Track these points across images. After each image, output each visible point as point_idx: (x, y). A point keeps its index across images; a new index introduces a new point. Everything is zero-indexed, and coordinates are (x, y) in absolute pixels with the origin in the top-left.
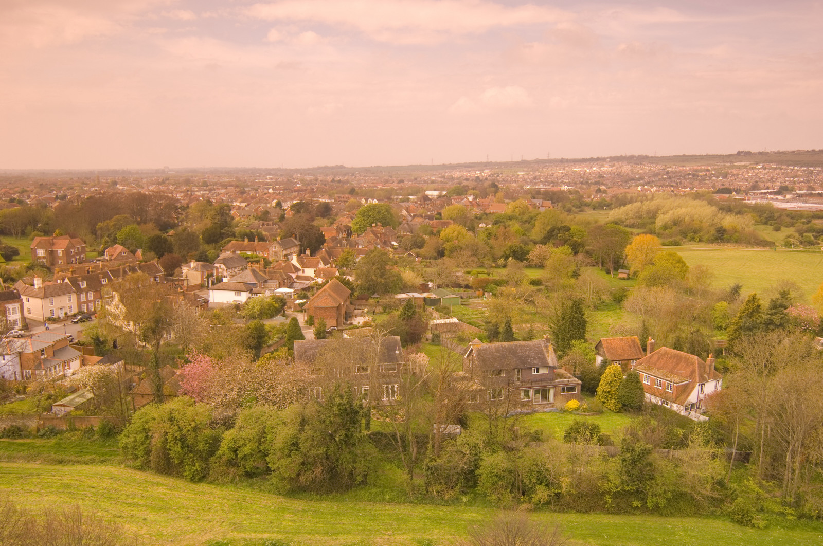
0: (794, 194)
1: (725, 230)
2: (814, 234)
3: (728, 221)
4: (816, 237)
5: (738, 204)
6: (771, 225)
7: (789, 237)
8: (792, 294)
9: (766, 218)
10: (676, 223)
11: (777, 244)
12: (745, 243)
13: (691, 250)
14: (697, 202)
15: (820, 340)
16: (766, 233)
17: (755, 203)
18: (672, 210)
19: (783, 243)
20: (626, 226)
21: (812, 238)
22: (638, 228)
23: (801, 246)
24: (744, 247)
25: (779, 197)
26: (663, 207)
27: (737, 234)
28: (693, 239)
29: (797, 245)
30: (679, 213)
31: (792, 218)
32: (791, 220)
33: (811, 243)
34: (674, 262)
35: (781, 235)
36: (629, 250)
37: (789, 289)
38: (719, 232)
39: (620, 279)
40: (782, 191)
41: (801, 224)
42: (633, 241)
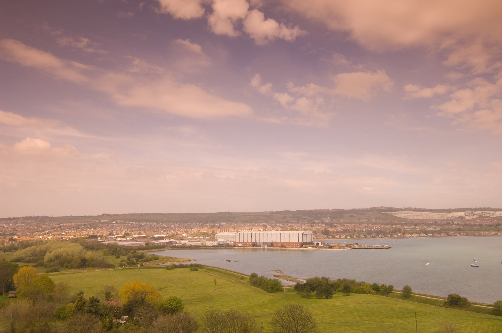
0: (131, 238)
1: (86, 260)
2: (136, 258)
3: (89, 254)
4: (136, 260)
5: (98, 244)
6: (115, 255)
7: (122, 261)
8: (112, 294)
9: (113, 252)
10: (57, 257)
11: (115, 265)
12: (98, 267)
13: (65, 274)
14: (73, 244)
15: (124, 317)
16: (111, 259)
17: (108, 243)
18: (55, 249)
19: (119, 265)
20: (25, 262)
21: (135, 261)
22: (33, 262)
23: (129, 266)
24: (98, 269)
25: (124, 239)
26: (50, 248)
27: (93, 262)
28: (67, 267)
29: (126, 266)
30: (59, 251)
31: (126, 251)
32: (126, 252)
33: (134, 264)
34: (46, 282)
35: (119, 260)
36: (15, 277)
37: (110, 291)
38: (83, 262)
39: (10, 297)
40: (126, 236)
41: (130, 254)
42: (19, 271)
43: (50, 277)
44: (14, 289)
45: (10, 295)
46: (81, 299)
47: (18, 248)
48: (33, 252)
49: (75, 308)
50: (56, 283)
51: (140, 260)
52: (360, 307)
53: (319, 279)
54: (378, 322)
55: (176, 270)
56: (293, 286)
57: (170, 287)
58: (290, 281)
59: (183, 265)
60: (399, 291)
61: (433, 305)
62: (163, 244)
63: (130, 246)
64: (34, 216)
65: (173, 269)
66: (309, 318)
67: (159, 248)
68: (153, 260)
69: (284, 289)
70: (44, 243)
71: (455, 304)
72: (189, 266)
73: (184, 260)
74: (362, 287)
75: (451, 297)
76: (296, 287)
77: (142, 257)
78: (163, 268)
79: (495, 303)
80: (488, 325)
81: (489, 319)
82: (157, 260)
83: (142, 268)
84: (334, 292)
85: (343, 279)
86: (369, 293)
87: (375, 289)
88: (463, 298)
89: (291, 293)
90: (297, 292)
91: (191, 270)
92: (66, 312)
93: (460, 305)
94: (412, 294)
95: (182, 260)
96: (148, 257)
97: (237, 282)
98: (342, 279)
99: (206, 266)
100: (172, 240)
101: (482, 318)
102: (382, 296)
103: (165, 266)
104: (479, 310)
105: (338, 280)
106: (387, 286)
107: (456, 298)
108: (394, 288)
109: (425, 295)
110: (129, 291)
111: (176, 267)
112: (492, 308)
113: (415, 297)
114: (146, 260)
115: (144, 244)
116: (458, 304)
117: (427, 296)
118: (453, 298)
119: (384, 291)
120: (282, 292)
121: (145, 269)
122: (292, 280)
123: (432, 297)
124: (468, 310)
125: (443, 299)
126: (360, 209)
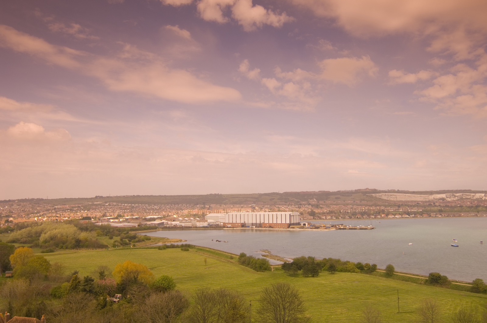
0: (124, 219)
1: (80, 241)
2: (129, 239)
3: (83, 235)
4: (130, 241)
5: (92, 225)
6: (108, 236)
7: (115, 242)
8: (106, 273)
9: (106, 232)
10: (52, 238)
11: (108, 246)
12: (92, 247)
13: (60, 254)
14: (68, 225)
15: (118, 295)
16: (105, 240)
17: (102, 225)
18: (50, 230)
19: (112, 245)
20: (21, 243)
21: (128, 241)
22: (29, 243)
23: (122, 246)
24: (92, 250)
25: (117, 220)
26: (45, 229)
27: (87, 243)
28: (62, 247)
29: (119, 246)
30: (54, 233)
31: (119, 231)
32: (119, 233)
33: (126, 244)
34: (42, 262)
35: (112, 241)
36: (12, 258)
37: (104, 270)
38: (77, 242)
39: (7, 277)
40: (118, 217)
41: (123, 235)
42: (15, 251)
43: (45, 257)
44: (10, 269)
45: (7, 275)
46: (76, 278)
47: (14, 229)
48: (29, 234)
49: (70, 287)
50: (51, 263)
51: (133, 240)
52: (345, 285)
53: (306, 258)
54: (362, 299)
55: (167, 250)
56: (280, 265)
57: (161, 267)
58: (278, 260)
59: (174, 245)
60: (382, 270)
61: (414, 283)
62: (155, 225)
63: (123, 228)
64: (29, 198)
65: (164, 249)
66: (295, 296)
67: (150, 229)
68: (146, 241)
69: (272, 268)
70: (39, 224)
71: (436, 282)
72: (179, 246)
73: (175, 240)
74: (347, 266)
75: (431, 276)
76: (284, 266)
77: (134, 237)
78: (155, 248)
79: (474, 281)
80: (467, 302)
81: (467, 296)
82: (149, 241)
83: (135, 248)
84: (319, 271)
85: (329, 258)
86: (354, 272)
87: (359, 268)
88: (443, 276)
89: (279, 272)
90: (284, 271)
91: (182, 250)
92: (62, 291)
93: (440, 283)
94: (395, 272)
95: (173, 240)
96: (140, 237)
97: (226, 261)
98: (327, 258)
99: (196, 246)
100: (163, 221)
101: (462, 295)
102: (366, 275)
103: (157, 246)
104: (458, 288)
105: (323, 259)
106: (371, 265)
107: (436, 277)
108: (378, 267)
109: (407, 274)
110: (123, 271)
111: (168, 247)
112: (470, 285)
113: (397, 275)
114: (138, 240)
115: (136, 225)
116: (438, 282)
117: (409, 275)
118: (433, 276)
119: (368, 270)
120: (269, 270)
121: (137, 249)
122: (279, 259)
123: (414, 275)
124: (448, 288)
125: (424, 277)
126: (345, 191)
